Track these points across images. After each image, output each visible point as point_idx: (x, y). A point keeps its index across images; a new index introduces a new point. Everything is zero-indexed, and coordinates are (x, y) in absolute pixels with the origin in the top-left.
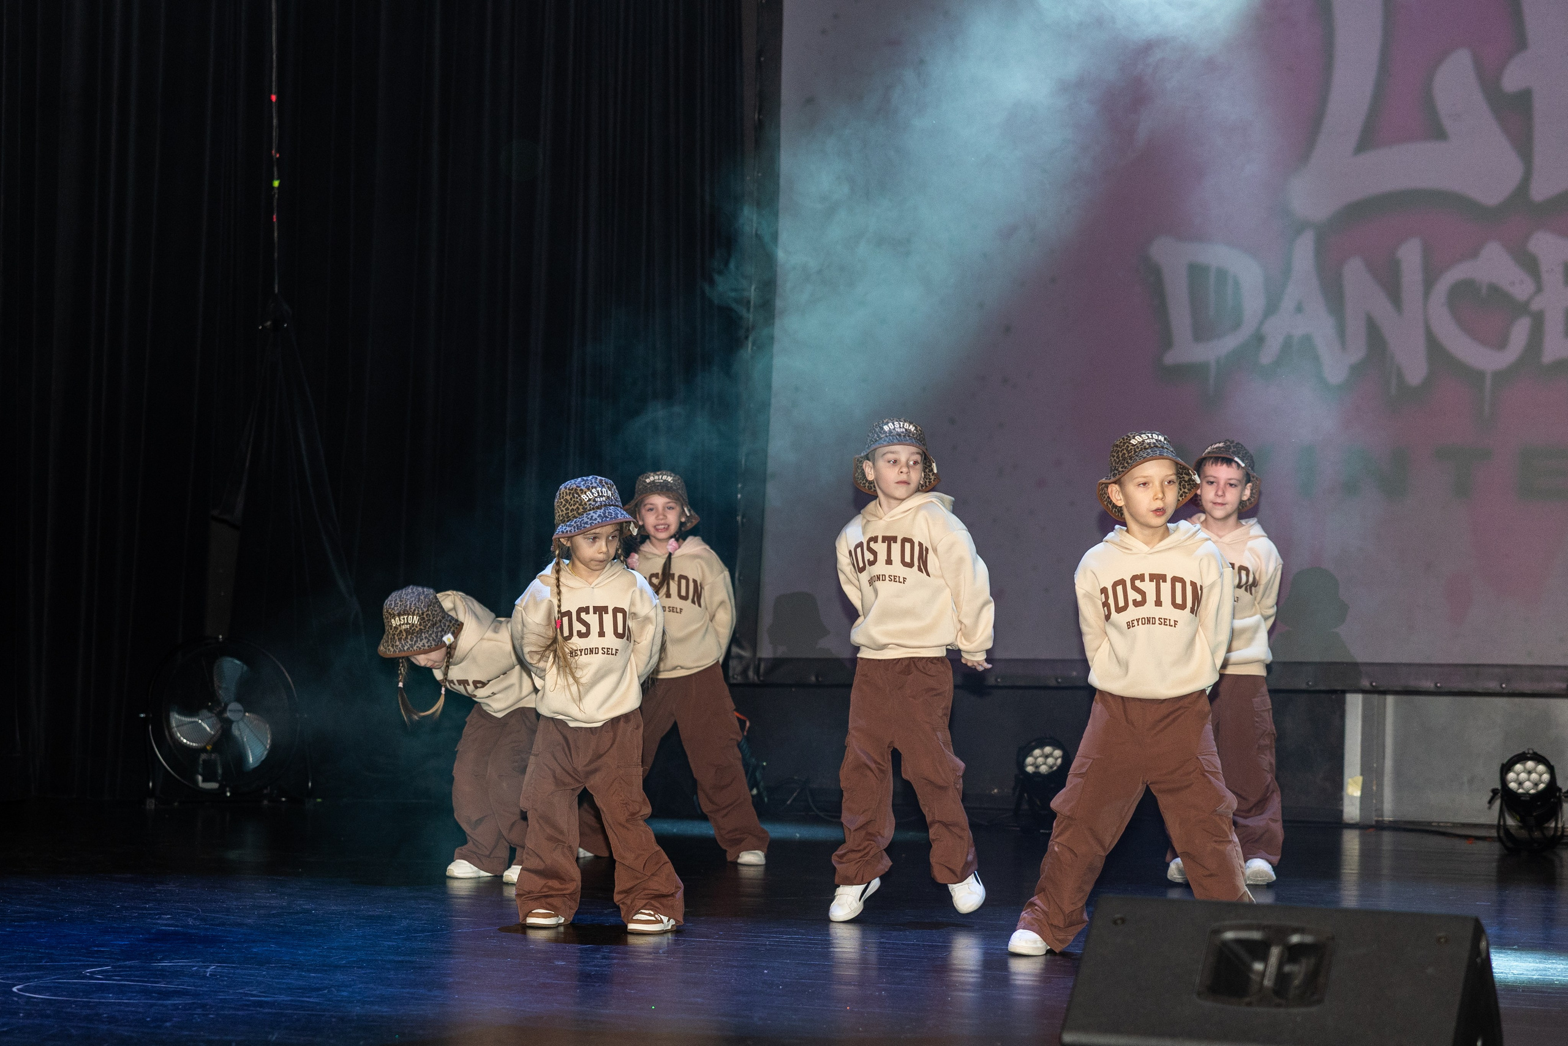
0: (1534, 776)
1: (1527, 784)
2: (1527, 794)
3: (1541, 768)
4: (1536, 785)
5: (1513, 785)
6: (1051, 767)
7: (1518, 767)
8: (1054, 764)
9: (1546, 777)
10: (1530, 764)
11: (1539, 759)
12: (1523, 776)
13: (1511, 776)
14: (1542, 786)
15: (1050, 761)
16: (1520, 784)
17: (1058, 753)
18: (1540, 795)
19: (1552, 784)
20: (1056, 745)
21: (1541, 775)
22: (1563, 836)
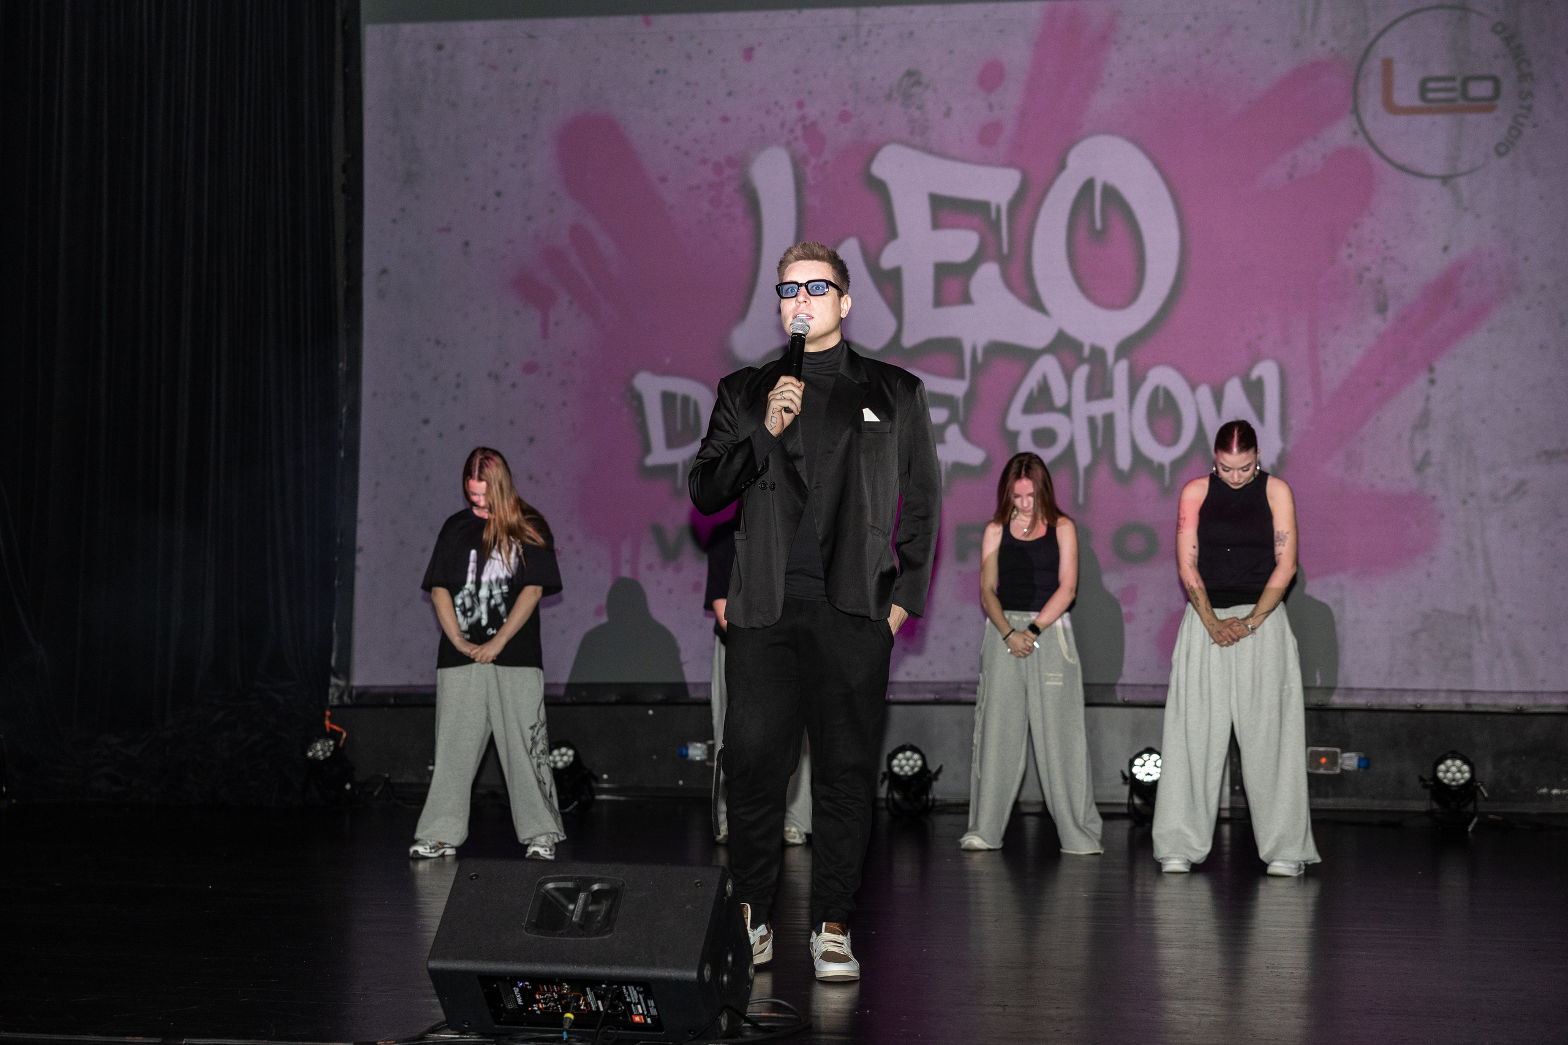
0: (911, 762)
1: (907, 768)
2: (906, 776)
3: (916, 756)
4: (912, 768)
5: (896, 769)
6: (565, 763)
7: (900, 756)
8: (568, 761)
9: (919, 763)
10: (908, 754)
11: (915, 750)
12: (904, 762)
13: (895, 762)
14: (916, 769)
15: (565, 758)
16: (902, 768)
17: (571, 752)
18: (915, 775)
19: (924, 766)
20: (570, 746)
21: (916, 761)
22: (933, 806)
